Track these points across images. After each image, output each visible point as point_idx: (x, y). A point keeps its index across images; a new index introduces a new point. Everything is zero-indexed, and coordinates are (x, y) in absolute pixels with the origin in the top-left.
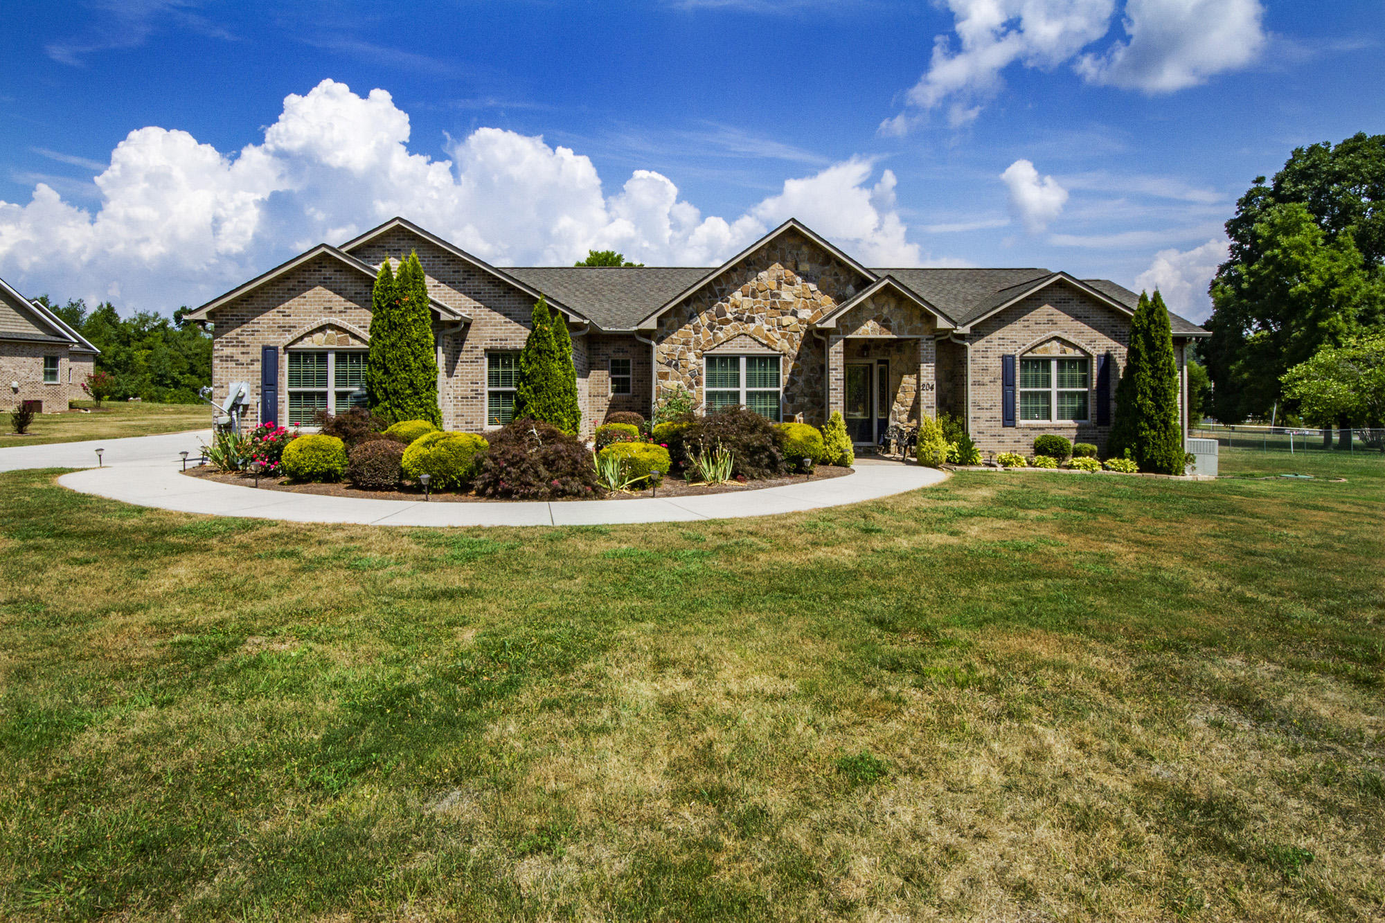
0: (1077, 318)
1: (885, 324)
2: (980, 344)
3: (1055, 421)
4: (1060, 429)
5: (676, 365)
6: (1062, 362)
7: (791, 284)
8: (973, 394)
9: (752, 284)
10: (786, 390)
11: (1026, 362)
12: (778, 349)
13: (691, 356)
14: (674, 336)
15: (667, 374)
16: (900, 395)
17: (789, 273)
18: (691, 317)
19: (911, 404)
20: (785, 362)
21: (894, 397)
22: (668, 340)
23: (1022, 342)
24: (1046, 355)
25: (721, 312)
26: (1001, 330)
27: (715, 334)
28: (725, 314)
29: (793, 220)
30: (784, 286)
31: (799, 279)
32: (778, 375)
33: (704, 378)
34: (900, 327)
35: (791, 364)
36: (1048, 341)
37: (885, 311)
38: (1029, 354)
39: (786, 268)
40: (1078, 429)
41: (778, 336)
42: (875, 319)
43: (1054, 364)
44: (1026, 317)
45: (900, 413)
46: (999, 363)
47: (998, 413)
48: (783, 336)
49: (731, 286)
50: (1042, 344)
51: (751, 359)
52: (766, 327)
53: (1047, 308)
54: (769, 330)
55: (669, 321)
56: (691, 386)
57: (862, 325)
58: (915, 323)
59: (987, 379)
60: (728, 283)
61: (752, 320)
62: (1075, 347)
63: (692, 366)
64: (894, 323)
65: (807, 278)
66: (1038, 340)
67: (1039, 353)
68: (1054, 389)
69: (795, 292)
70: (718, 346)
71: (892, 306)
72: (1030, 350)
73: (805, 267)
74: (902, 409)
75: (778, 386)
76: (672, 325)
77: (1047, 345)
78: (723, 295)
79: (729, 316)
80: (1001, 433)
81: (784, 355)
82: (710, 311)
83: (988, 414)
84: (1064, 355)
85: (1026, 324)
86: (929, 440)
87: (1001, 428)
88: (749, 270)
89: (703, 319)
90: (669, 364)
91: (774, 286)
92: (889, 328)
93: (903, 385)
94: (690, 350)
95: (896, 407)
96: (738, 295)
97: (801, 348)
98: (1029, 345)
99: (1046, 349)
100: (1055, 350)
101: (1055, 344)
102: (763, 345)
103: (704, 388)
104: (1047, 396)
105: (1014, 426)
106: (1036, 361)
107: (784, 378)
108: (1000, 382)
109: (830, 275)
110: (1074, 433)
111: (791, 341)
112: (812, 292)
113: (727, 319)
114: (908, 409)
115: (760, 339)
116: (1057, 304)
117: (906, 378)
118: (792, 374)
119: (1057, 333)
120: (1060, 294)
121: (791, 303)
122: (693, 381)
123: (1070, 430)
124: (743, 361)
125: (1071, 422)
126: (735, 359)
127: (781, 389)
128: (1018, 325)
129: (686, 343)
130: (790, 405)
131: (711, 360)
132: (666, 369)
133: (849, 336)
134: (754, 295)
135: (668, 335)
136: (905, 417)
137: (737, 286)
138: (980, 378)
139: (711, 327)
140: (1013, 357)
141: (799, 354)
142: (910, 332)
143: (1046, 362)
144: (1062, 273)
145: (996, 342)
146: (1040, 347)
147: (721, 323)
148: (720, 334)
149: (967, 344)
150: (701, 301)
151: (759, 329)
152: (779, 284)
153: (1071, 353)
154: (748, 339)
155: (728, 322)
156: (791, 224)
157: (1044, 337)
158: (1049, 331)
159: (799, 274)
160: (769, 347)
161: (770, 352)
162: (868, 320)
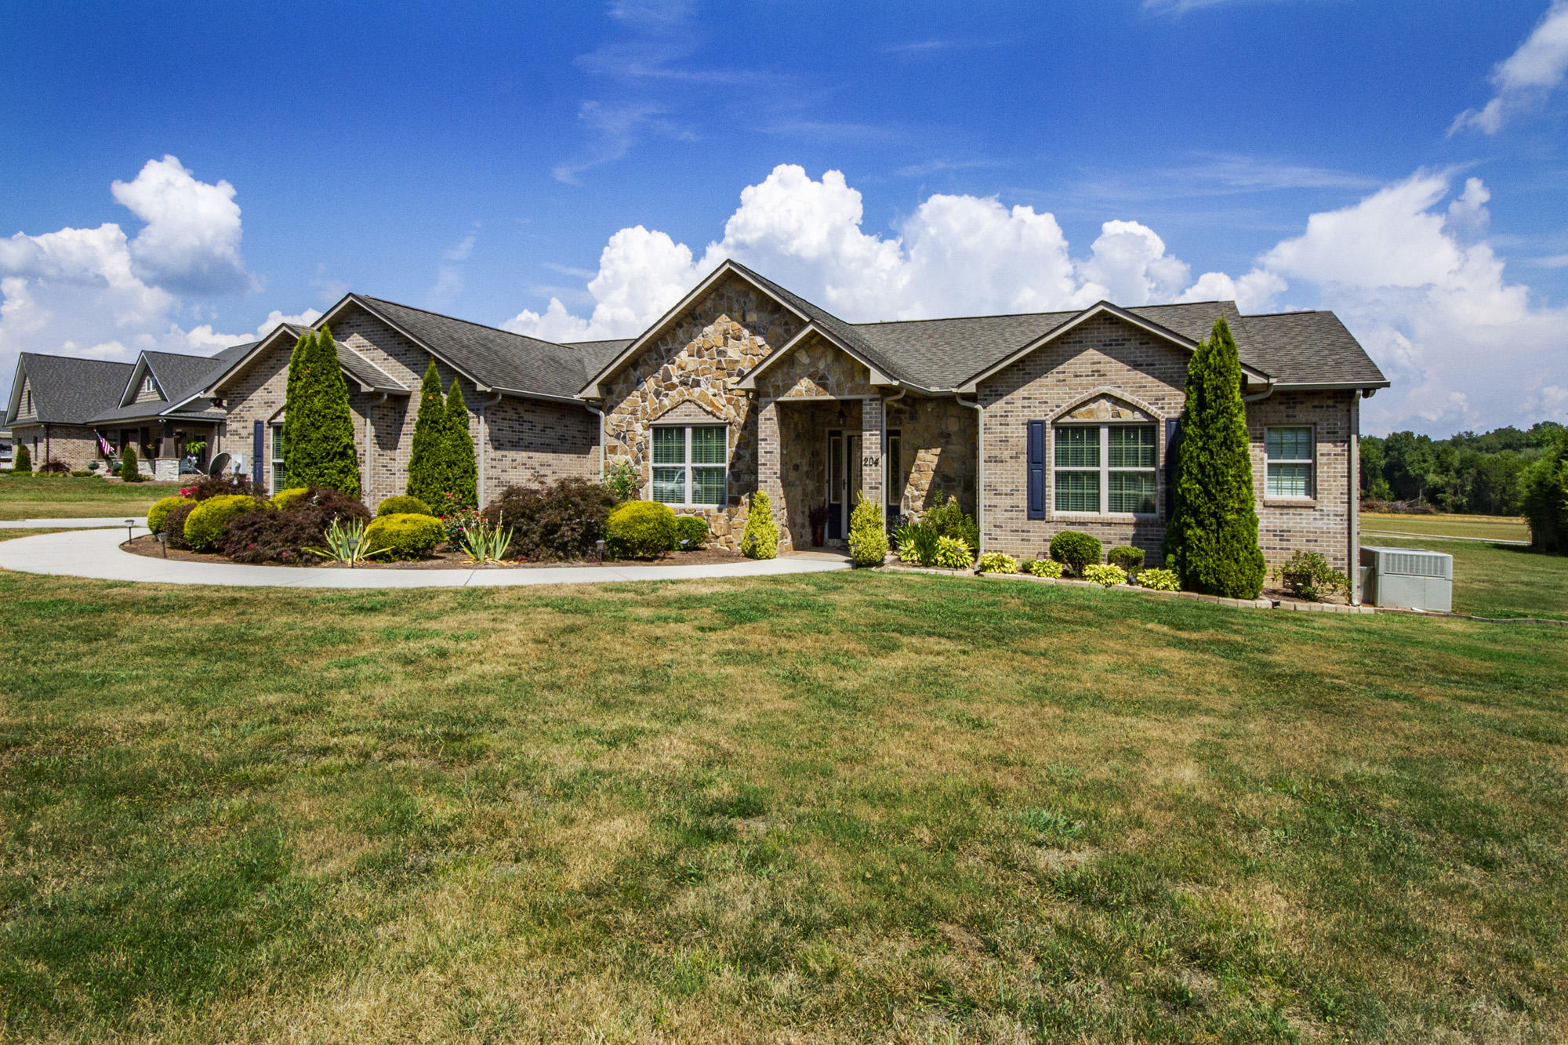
0: (1136, 366)
1: (821, 382)
2: (998, 407)
3: (1105, 513)
4: (1109, 524)
5: (624, 437)
6: (1115, 429)
7: (738, 338)
8: (986, 474)
9: (698, 342)
10: (732, 466)
11: (1063, 432)
12: (723, 417)
13: (638, 428)
14: (622, 405)
15: (615, 447)
16: (914, 476)
17: (737, 326)
18: (639, 382)
19: (927, 487)
20: (732, 432)
21: (907, 479)
22: (616, 409)
23: (1055, 402)
24: (1092, 420)
25: (667, 377)
26: (1026, 387)
27: (661, 401)
28: (670, 378)
29: (729, 261)
30: (731, 341)
31: (746, 332)
32: (723, 448)
33: (651, 452)
34: (838, 385)
35: (737, 436)
36: (1095, 399)
37: (821, 365)
38: (1067, 419)
39: (732, 320)
40: (1136, 525)
41: (724, 402)
42: (810, 377)
43: (1104, 433)
44: (1060, 368)
45: (915, 499)
46: (1023, 432)
47: (1022, 500)
48: (729, 401)
49: (676, 345)
50: (1084, 404)
51: (697, 429)
52: (712, 391)
53: (1092, 354)
54: (715, 395)
55: (619, 387)
56: (637, 462)
57: (796, 384)
58: (857, 379)
59: (1006, 454)
60: (674, 342)
61: (697, 384)
62: (1134, 408)
63: (639, 439)
64: (831, 381)
65: (755, 330)
66: (1078, 398)
67: (1081, 417)
68: (1104, 469)
69: (742, 348)
70: (663, 415)
71: (830, 359)
72: (1068, 413)
73: (752, 317)
74: (916, 493)
75: (723, 461)
76: (620, 392)
77: (1093, 406)
78: (669, 355)
79: (675, 380)
80: (1025, 528)
81: (731, 424)
82: (656, 375)
83: (1007, 502)
84: (1118, 420)
85: (1061, 376)
86: (857, 530)
87: (1026, 521)
88: (696, 325)
89: (650, 384)
90: (617, 437)
91: (720, 343)
92: (825, 387)
93: (918, 462)
94: (637, 420)
95: (909, 491)
96: (684, 355)
97: (747, 416)
98: (1065, 407)
99: (1091, 412)
100: (1104, 412)
101: (1105, 404)
102: (708, 413)
103: (651, 464)
104: (1096, 476)
105: (1043, 519)
106: (1078, 429)
107: (729, 452)
108: (1024, 458)
109: (780, 325)
110: (1130, 531)
111: (737, 407)
112: (760, 347)
113: (673, 384)
114: (924, 493)
115: (705, 406)
116: (1105, 348)
117: (921, 454)
118: (738, 447)
119: (1104, 389)
120: (1108, 333)
121: (737, 361)
122: (640, 455)
123: (1125, 527)
124: (689, 432)
125: (1129, 516)
126: (681, 429)
127: (727, 465)
128: (1050, 379)
129: (633, 413)
130: (736, 484)
131: (659, 431)
132: (616, 442)
133: (781, 399)
134: (700, 355)
135: (618, 403)
136: (920, 503)
137: (683, 344)
138: (997, 453)
139: (657, 394)
140: (1043, 423)
141: (746, 422)
142: (851, 392)
143: (1093, 430)
144: (1102, 303)
145: (1019, 403)
146: (1082, 410)
147: (668, 388)
148: (666, 402)
149: (978, 407)
150: (647, 364)
151: (703, 395)
152: (726, 339)
153: (1127, 416)
154: (693, 406)
155: (673, 387)
156: (728, 266)
157: (1086, 396)
158: (1094, 385)
159: (746, 326)
160: (714, 415)
161: (715, 420)
162: (801, 378)
